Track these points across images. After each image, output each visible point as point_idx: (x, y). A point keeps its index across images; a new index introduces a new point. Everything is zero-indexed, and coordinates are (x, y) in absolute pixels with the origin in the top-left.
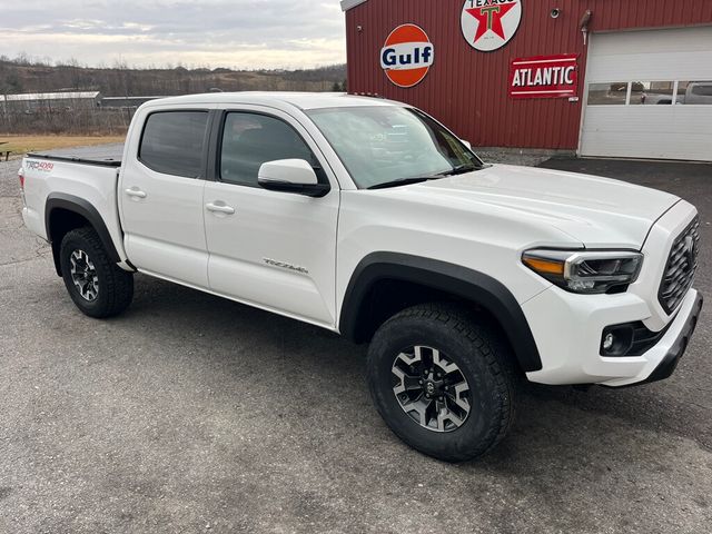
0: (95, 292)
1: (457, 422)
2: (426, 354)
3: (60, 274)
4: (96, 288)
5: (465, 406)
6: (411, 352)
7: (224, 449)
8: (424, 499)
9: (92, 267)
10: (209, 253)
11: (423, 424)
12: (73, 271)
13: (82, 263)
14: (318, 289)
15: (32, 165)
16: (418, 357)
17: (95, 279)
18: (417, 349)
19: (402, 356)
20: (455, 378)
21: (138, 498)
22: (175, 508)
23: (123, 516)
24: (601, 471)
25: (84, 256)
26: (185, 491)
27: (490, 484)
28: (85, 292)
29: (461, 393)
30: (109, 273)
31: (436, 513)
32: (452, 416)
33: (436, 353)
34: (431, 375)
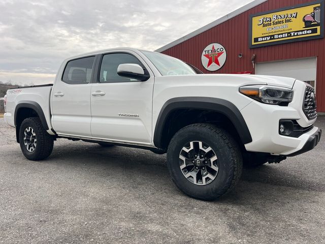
0: (34, 147)
1: (212, 178)
2: (196, 145)
3: (18, 141)
4: (35, 145)
5: (216, 169)
6: (188, 146)
7: (95, 198)
8: (198, 213)
9: (34, 135)
10: (92, 117)
11: (195, 183)
12: (25, 138)
13: (29, 134)
14: (143, 123)
15: (11, 92)
16: (192, 147)
17: (35, 140)
18: (191, 143)
19: (184, 149)
20: (210, 154)
21: (49, 215)
22: (69, 218)
23: (41, 221)
24: (284, 203)
25: (31, 129)
26: (74, 212)
27: (230, 208)
28: (29, 149)
29: (214, 162)
30: (42, 136)
31: (204, 218)
32: (209, 176)
33: (200, 143)
34: (198, 157)
